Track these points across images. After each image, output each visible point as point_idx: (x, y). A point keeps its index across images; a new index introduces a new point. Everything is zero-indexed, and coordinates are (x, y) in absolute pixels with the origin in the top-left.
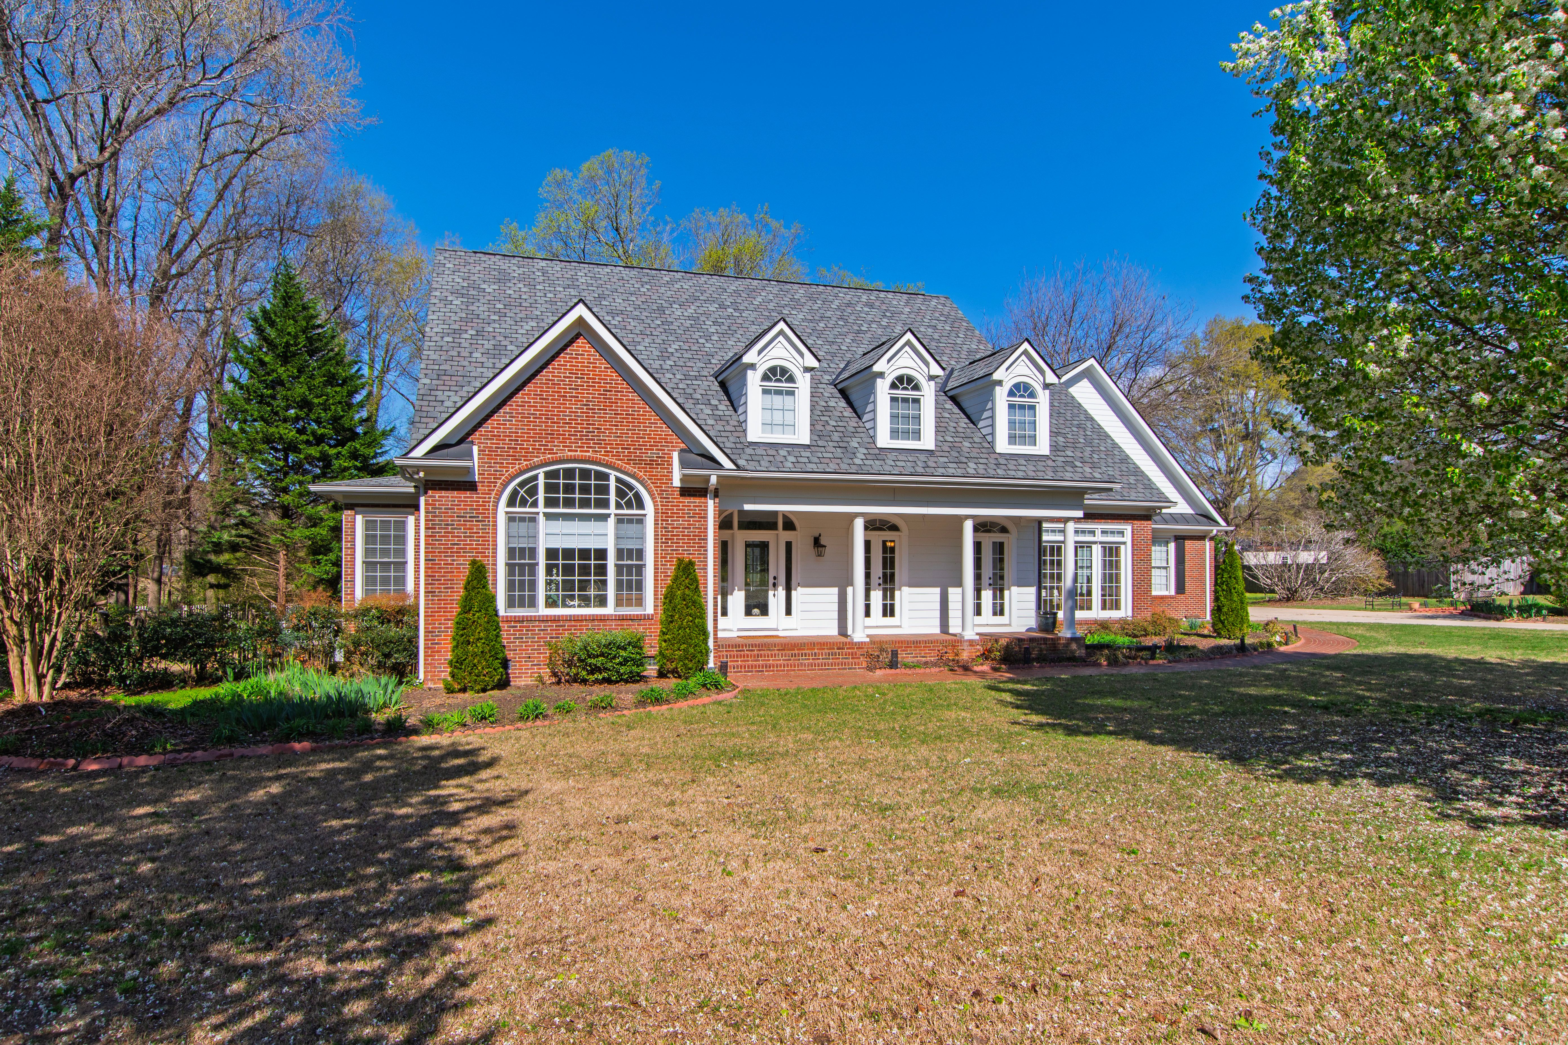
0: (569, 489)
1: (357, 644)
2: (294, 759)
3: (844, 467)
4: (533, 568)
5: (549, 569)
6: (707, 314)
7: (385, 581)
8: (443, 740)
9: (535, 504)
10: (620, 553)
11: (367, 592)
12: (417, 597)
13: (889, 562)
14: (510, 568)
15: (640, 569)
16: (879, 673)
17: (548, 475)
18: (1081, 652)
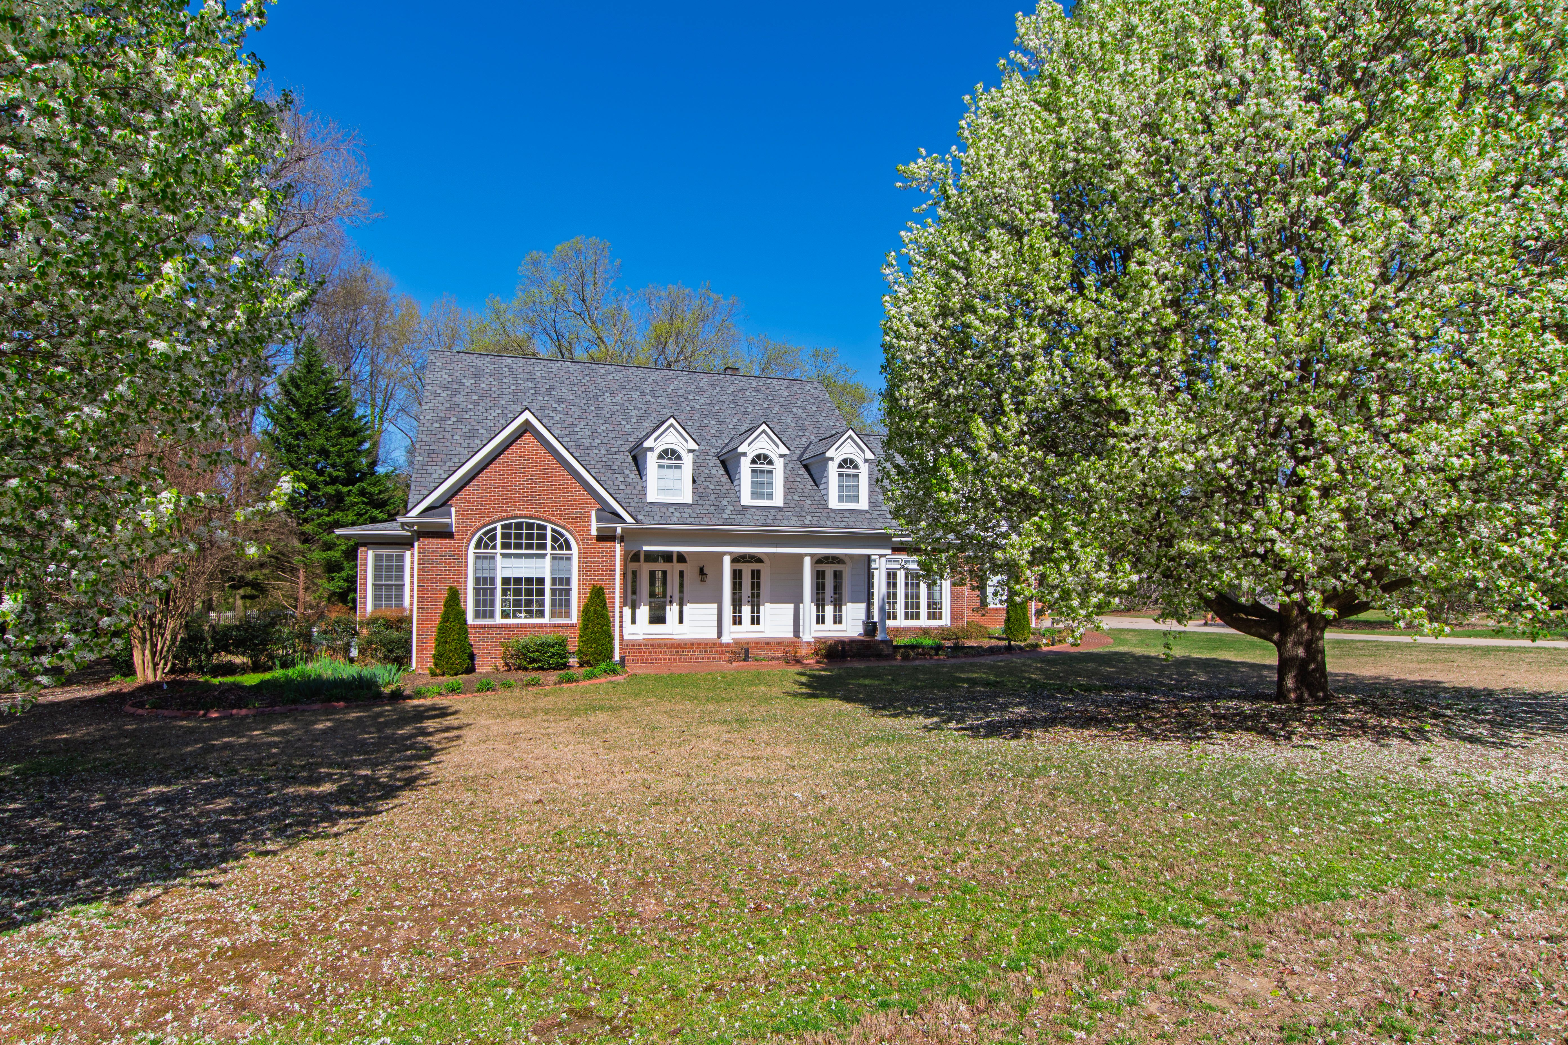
0: (519, 536)
1: (370, 643)
2: (335, 711)
3: (714, 520)
4: (493, 591)
5: (504, 592)
6: (630, 401)
7: (389, 598)
8: (428, 702)
9: (494, 547)
10: (554, 581)
11: (376, 606)
12: (411, 610)
13: (756, 586)
14: (477, 591)
15: (568, 592)
16: (735, 664)
17: (503, 527)
18: (887, 651)
